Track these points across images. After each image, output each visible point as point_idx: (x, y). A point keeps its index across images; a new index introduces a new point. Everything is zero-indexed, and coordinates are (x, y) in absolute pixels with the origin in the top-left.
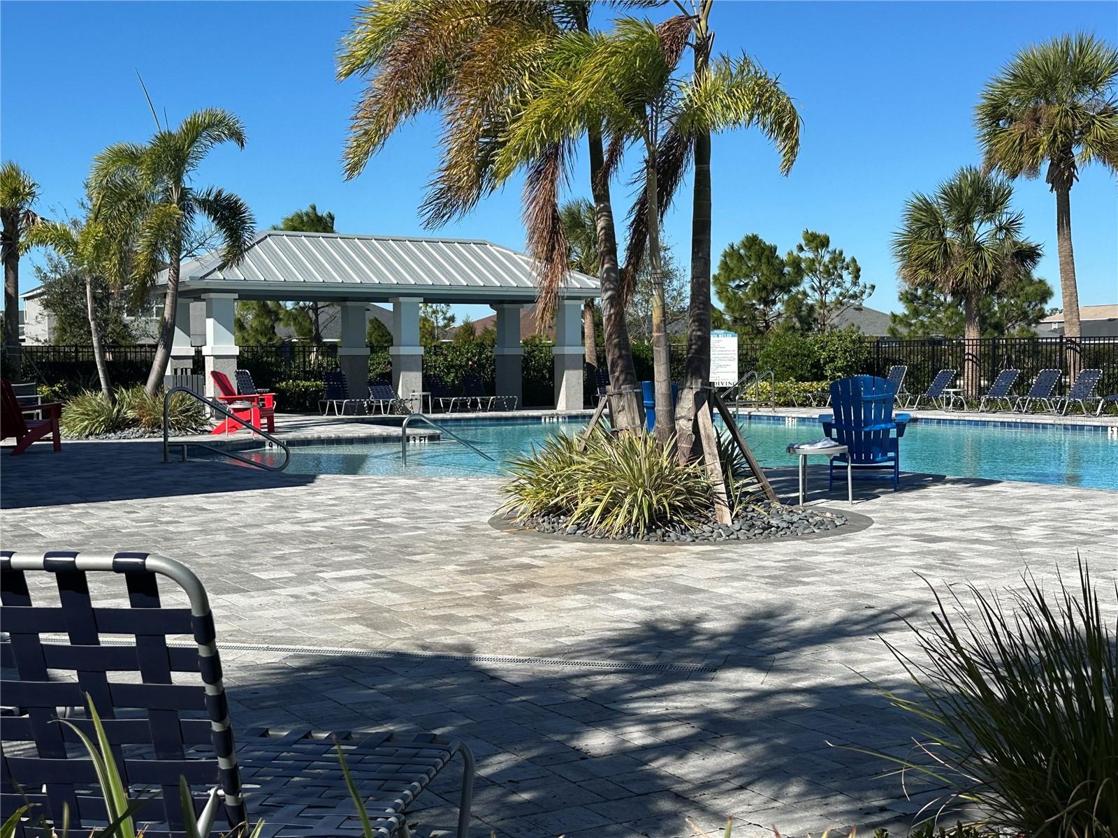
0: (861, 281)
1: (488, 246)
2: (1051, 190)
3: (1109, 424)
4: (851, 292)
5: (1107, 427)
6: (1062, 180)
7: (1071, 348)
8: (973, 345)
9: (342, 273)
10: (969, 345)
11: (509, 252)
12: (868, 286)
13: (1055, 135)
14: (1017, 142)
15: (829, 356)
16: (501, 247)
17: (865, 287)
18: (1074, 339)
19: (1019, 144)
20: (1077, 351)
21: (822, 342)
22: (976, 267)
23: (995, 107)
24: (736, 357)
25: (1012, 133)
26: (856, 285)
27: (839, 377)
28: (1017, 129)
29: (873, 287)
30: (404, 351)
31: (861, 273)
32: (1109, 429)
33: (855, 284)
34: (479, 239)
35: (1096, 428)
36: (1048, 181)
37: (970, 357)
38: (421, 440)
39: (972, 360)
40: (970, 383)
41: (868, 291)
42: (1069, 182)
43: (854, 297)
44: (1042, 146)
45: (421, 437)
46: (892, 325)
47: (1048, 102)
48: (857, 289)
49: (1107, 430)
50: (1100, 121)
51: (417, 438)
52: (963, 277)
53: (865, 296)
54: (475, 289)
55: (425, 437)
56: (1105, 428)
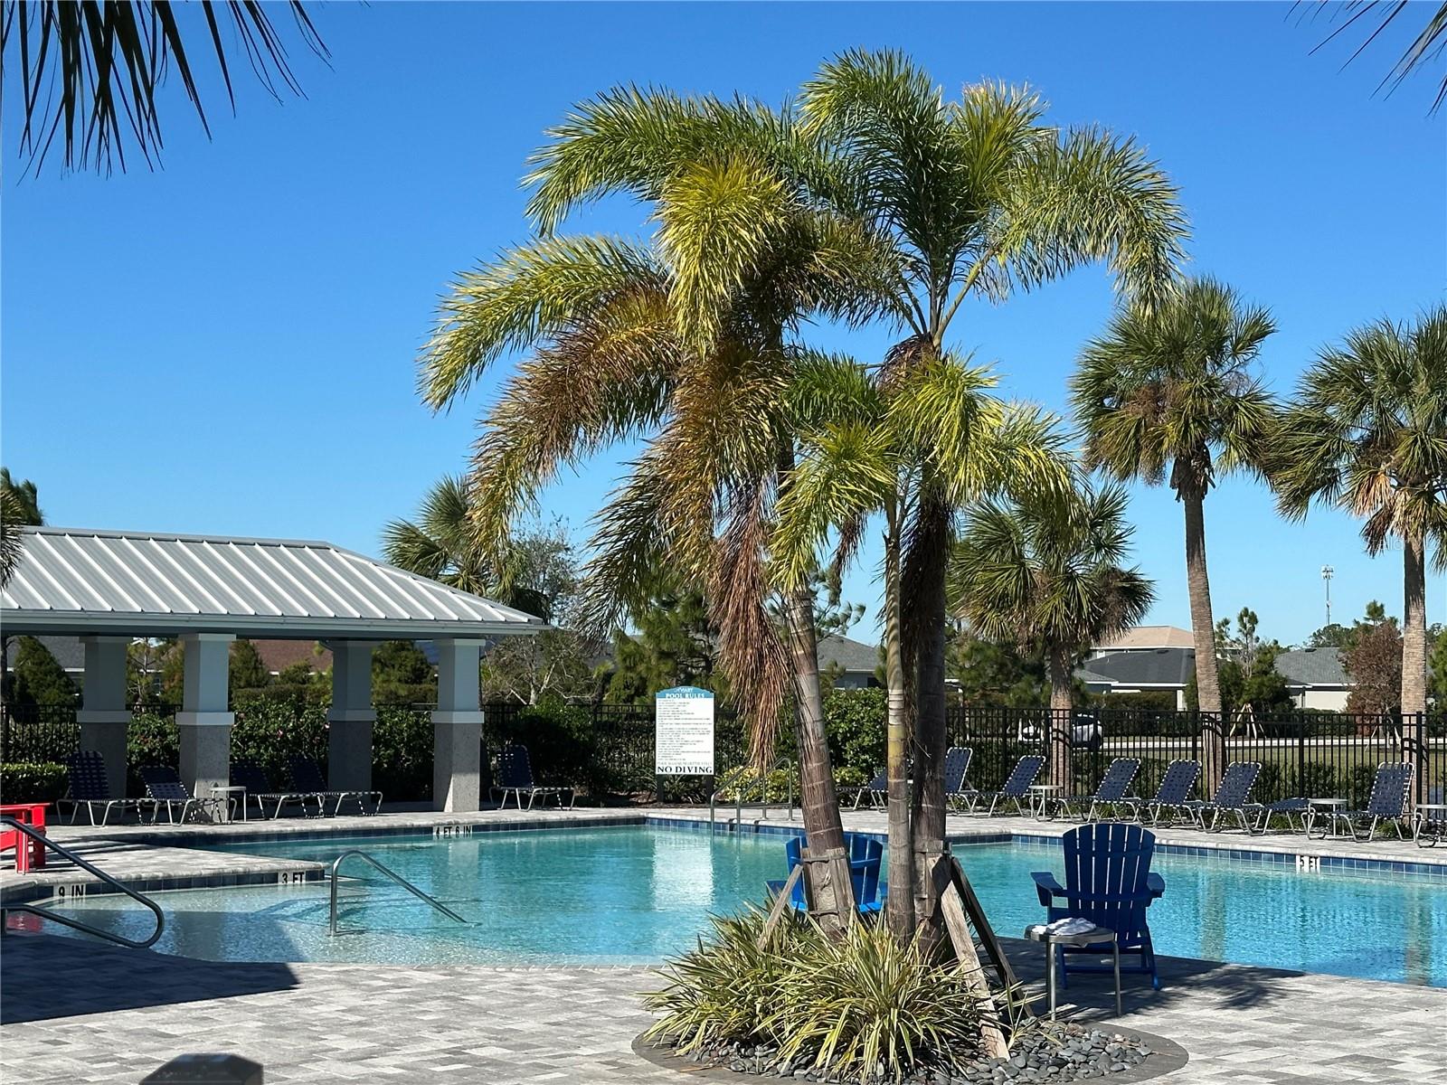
0: (843, 598)
1: (332, 551)
2: (1178, 499)
3: (1298, 851)
4: (829, 615)
5: (1295, 855)
6: (1192, 486)
7: (1209, 728)
8: (1064, 718)
9: (108, 594)
10: (1058, 718)
11: (366, 563)
12: (854, 606)
13: (1187, 424)
14: (1133, 431)
15: (850, 729)
16: (353, 554)
17: (850, 608)
18: (1213, 716)
19: (1135, 435)
20: (1218, 733)
21: (840, 707)
22: (1068, 605)
23: (1099, 379)
24: (711, 728)
25: (1124, 419)
26: (835, 604)
27: (865, 761)
28: (1132, 413)
29: (862, 609)
30: (203, 719)
31: (842, 586)
32: (1298, 858)
33: (834, 601)
34: (317, 539)
35: (1278, 856)
36: (1173, 486)
37: (1061, 736)
38: (295, 879)
39: (1064, 741)
40: (1061, 775)
41: (854, 614)
42: (1203, 491)
43: (835, 622)
44: (1167, 439)
45: (297, 874)
46: (881, 663)
47: (1174, 375)
48: (840, 611)
49: (1294, 860)
50: (1246, 408)
51: (290, 876)
52: (1049, 622)
53: (850, 623)
54: (343, 622)
55: (301, 874)
56: (1291, 857)
